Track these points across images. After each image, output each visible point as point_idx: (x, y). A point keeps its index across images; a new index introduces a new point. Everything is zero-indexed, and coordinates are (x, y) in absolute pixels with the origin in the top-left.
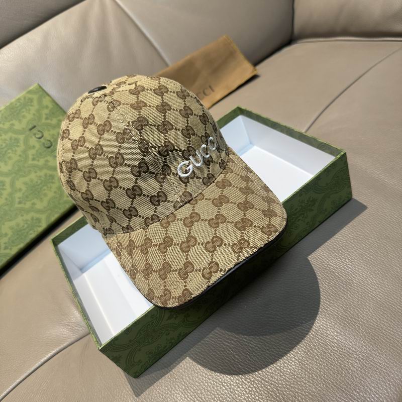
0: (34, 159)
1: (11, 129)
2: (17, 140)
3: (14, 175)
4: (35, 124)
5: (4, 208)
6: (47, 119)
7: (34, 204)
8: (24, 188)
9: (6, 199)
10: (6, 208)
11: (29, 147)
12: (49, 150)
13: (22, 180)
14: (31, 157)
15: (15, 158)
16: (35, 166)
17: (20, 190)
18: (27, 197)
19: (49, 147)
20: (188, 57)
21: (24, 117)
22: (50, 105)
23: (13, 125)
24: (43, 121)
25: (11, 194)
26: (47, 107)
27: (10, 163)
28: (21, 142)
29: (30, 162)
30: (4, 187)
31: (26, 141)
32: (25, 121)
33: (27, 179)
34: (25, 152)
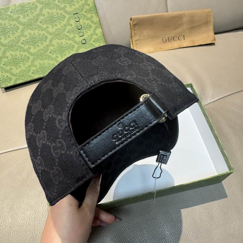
0: (68, 32)
1: (64, 9)
2: (64, 17)
3: (54, 36)
4: (78, 12)
5: (41, 51)
6: (86, 12)
7: (57, 57)
8: (56, 46)
9: (44, 47)
10: (42, 52)
11: (68, 24)
12: (79, 31)
13: (57, 41)
14: (67, 30)
15: (59, 26)
16: (67, 36)
17: (54, 46)
18: (55, 51)
19: (79, 29)
20: (181, 12)
21: (74, 5)
22: (91, 5)
23: (66, 6)
24: (83, 12)
25: (48, 46)
26: (89, 5)
27: (55, 28)
28: (66, 19)
29: (66, 33)
30: (46, 40)
31: (69, 20)
32: (73, 7)
33: (60, 42)
34: (65, 25)
